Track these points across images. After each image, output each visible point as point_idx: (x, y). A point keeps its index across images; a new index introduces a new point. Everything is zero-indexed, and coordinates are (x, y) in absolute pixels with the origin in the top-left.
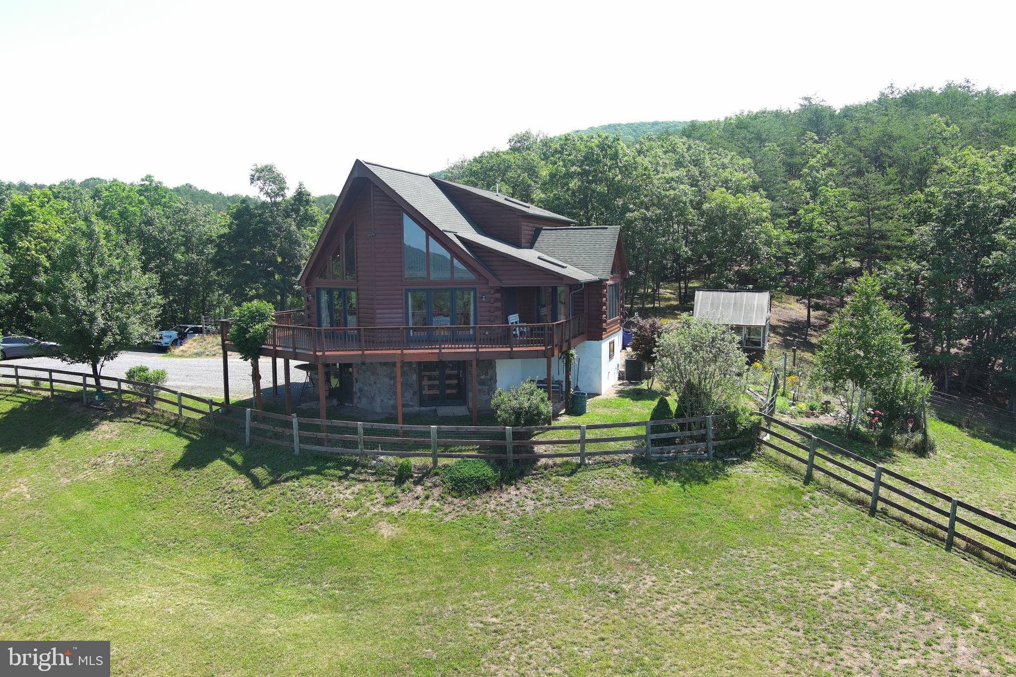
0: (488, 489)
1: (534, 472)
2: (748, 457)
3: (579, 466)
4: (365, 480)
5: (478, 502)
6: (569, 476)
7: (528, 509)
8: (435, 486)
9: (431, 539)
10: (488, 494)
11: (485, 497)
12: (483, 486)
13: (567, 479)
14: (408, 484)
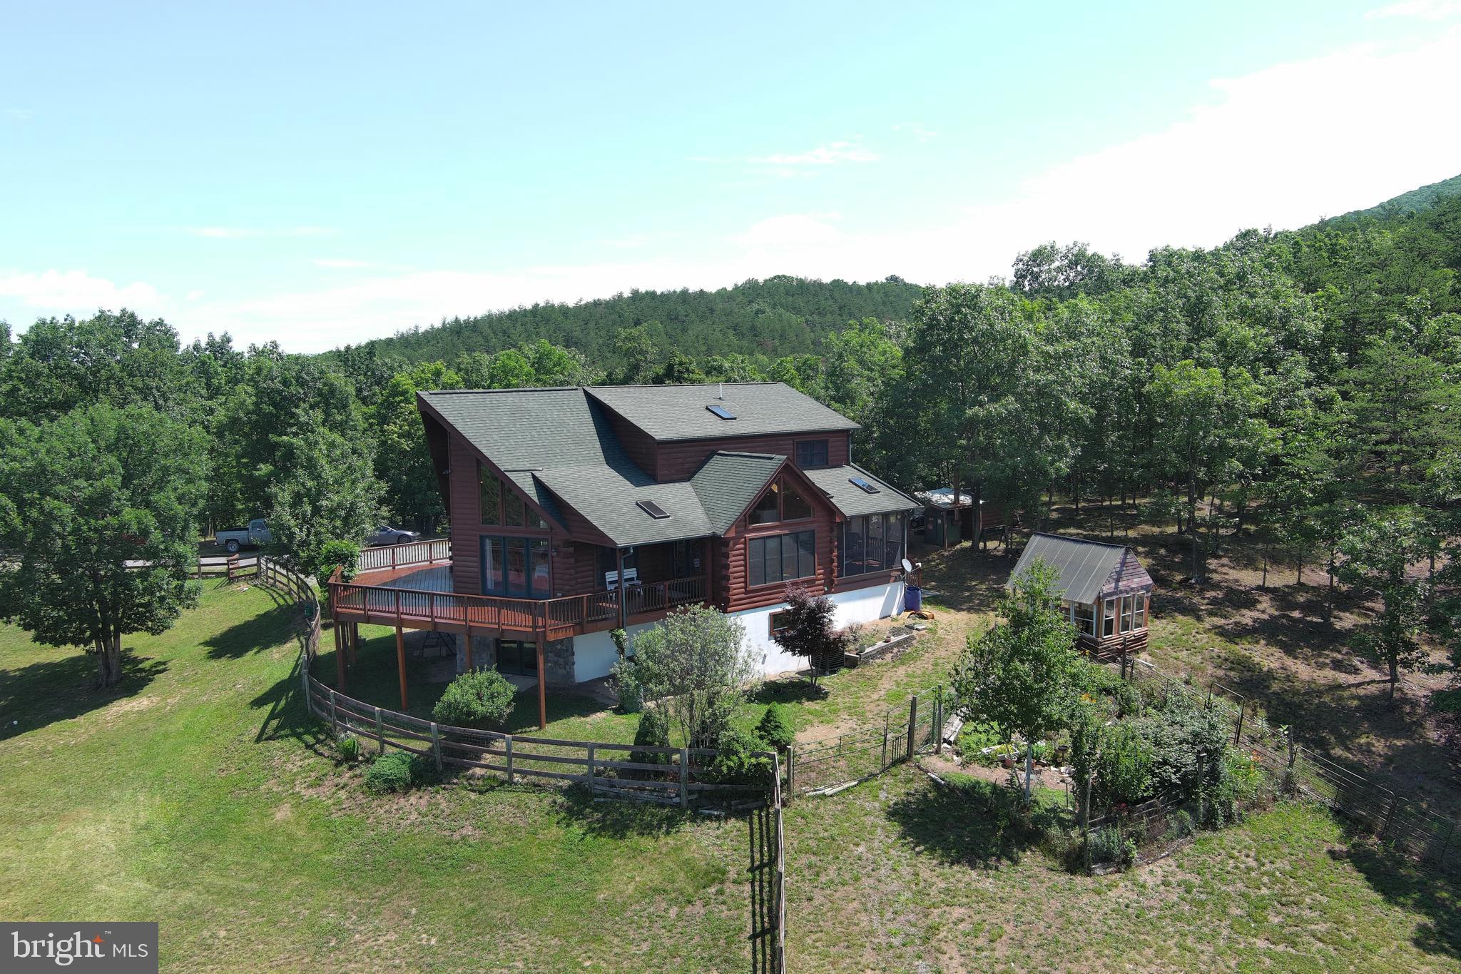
0: (393, 791)
1: (455, 781)
2: (743, 814)
3: (502, 783)
4: (321, 754)
5: (376, 803)
6: (481, 793)
7: (403, 823)
8: (361, 775)
9: (300, 833)
10: (390, 797)
11: (386, 798)
12: (391, 787)
13: (473, 796)
14: (344, 767)
